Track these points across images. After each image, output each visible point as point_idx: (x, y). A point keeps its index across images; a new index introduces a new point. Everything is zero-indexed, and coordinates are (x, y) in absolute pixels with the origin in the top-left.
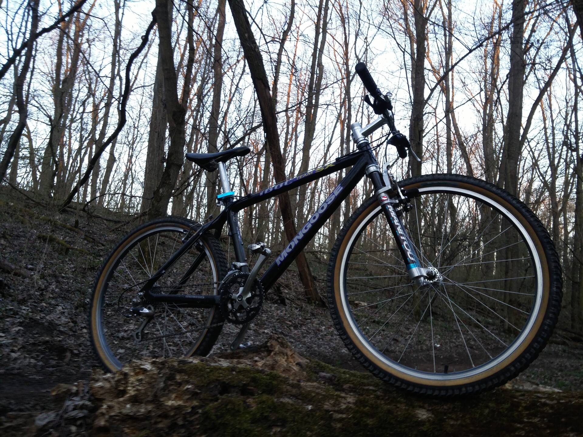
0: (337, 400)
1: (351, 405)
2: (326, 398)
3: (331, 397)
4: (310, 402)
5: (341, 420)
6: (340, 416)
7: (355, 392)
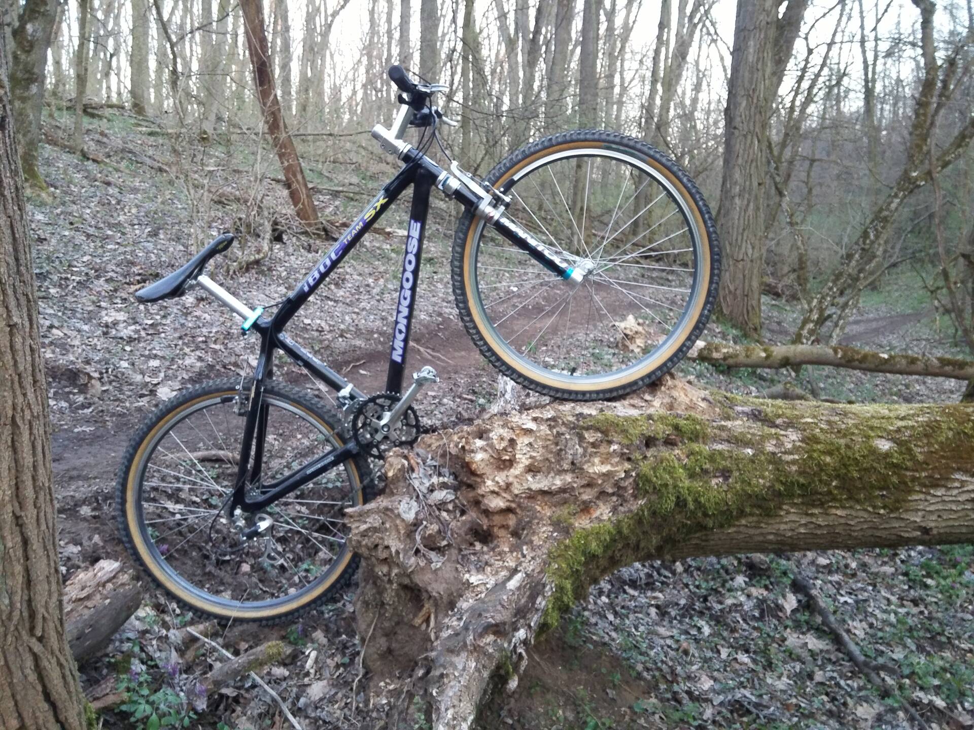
0: (778, 439)
1: (798, 444)
2: (764, 438)
3: (771, 436)
4: (748, 444)
5: (794, 462)
6: (791, 457)
7: (793, 427)
